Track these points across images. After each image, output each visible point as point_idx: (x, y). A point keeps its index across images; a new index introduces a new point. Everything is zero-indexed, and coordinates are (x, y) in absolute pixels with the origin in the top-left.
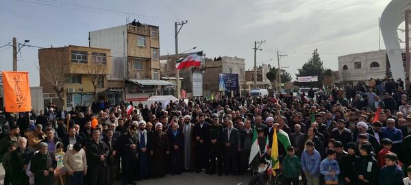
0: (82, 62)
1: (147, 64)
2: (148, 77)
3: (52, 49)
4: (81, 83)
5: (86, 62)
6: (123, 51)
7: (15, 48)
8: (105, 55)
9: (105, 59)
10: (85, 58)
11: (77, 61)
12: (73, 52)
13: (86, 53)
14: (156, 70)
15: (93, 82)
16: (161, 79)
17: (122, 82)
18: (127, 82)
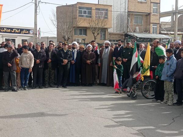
0: (87, 16)
1: (147, 19)
2: (147, 31)
3: (67, 6)
4: (86, 34)
5: (91, 17)
6: (124, 7)
7: (36, 5)
8: (107, 10)
9: (106, 14)
10: (90, 13)
11: (83, 16)
12: (80, 8)
13: (91, 9)
14: (155, 24)
15: (94, 33)
16: (160, 33)
17: (122, 35)
18: (126, 35)
